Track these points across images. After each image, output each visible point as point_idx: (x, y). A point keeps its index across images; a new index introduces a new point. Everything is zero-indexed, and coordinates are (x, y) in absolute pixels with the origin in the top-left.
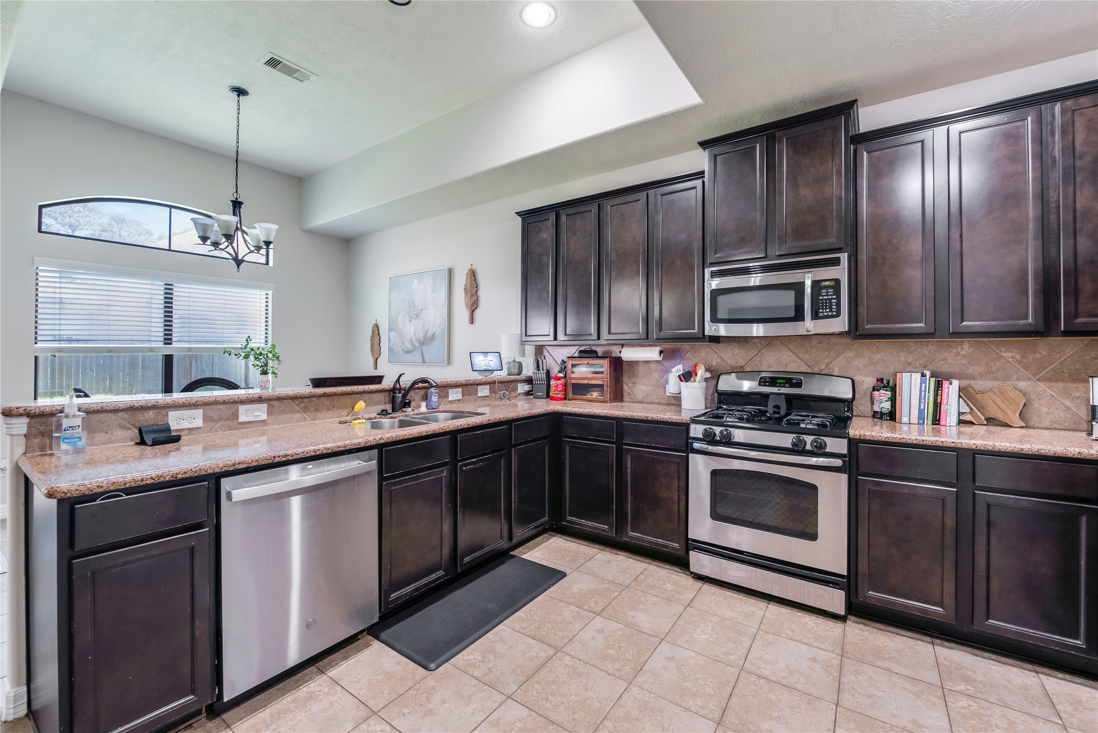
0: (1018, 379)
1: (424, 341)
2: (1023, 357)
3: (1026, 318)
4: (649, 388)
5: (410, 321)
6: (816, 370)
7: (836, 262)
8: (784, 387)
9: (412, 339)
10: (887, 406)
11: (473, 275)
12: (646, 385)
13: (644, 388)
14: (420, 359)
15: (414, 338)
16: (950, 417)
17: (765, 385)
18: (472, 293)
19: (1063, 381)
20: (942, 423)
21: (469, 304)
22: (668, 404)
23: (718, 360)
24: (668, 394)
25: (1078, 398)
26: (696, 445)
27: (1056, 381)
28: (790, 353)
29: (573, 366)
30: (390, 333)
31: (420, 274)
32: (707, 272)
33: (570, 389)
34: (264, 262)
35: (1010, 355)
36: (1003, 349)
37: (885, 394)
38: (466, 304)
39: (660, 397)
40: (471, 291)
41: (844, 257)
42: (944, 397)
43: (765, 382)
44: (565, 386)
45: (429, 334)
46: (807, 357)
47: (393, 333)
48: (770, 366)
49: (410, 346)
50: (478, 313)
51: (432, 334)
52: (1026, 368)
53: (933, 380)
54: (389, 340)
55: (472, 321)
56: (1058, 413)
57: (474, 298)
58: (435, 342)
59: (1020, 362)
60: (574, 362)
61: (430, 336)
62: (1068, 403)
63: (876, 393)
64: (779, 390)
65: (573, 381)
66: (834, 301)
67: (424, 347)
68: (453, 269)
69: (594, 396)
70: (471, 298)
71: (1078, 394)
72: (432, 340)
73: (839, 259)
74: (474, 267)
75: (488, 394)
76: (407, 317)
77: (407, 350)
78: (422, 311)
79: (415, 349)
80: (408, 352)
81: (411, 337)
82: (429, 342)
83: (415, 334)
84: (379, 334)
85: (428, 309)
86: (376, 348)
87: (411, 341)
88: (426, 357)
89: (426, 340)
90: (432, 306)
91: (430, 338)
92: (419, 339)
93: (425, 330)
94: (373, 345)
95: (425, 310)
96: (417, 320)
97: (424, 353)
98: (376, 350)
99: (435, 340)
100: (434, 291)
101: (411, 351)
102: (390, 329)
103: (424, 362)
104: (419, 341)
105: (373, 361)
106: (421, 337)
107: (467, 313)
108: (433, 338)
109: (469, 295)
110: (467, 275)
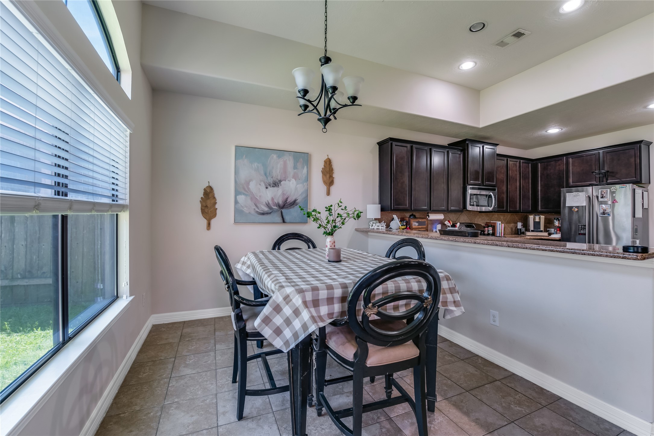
1: (284, 205)
5: (267, 188)
9: (269, 203)
10: (491, 232)
11: (329, 163)
14: (279, 219)
15: (271, 202)
21: (327, 181)
29: (413, 222)
30: (238, 197)
31: (281, 152)
38: (324, 182)
40: (329, 173)
45: (290, 200)
47: (241, 198)
49: (266, 209)
50: (333, 188)
51: (292, 200)
54: (236, 202)
55: (328, 193)
57: (330, 178)
58: (296, 207)
60: (413, 220)
61: (290, 202)
63: (486, 229)
67: (283, 211)
68: (310, 154)
72: (293, 205)
73: (495, 189)
74: (330, 158)
76: (263, 184)
77: (262, 212)
78: (281, 182)
79: (272, 211)
80: (263, 214)
81: (268, 201)
82: (290, 206)
83: (273, 199)
84: (214, 198)
85: (288, 180)
86: (211, 210)
87: (268, 205)
88: (287, 218)
89: (286, 205)
90: (293, 179)
91: (291, 203)
92: (278, 203)
93: (286, 197)
94: (206, 206)
95: (285, 181)
96: (276, 188)
97: (284, 214)
98: (211, 211)
99: (296, 205)
100: (295, 167)
101: (267, 213)
102: (237, 193)
103: (284, 222)
104: (277, 205)
105: (205, 222)
106: (281, 203)
107: (325, 188)
108: (294, 203)
109: (328, 176)
110: (325, 162)
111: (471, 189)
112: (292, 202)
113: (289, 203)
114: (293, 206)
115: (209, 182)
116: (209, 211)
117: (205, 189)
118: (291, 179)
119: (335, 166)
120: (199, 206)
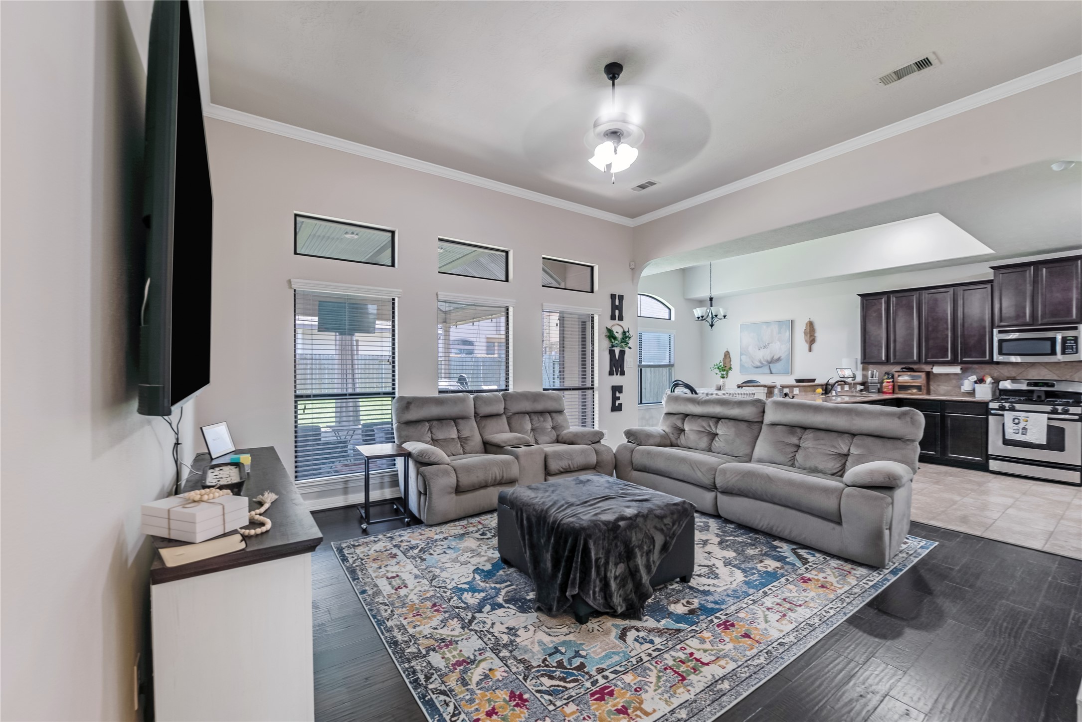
1: (771, 361)
4: (949, 388)
5: (759, 349)
6: (1063, 379)
8: (1043, 387)
9: (760, 360)
11: (811, 325)
12: (947, 386)
13: (945, 388)
14: (767, 371)
15: (762, 359)
17: (1031, 386)
21: (809, 340)
22: (963, 396)
24: (962, 391)
26: (993, 412)
28: (1046, 370)
29: (899, 376)
30: (741, 357)
31: (769, 323)
32: (995, 331)
33: (897, 388)
34: (668, 318)
38: (806, 341)
39: (958, 391)
43: (1031, 384)
44: (893, 386)
45: (776, 357)
46: (1058, 372)
47: (743, 357)
48: (1033, 377)
49: (759, 364)
54: (741, 360)
55: (810, 350)
57: (812, 338)
64: (1040, 388)
65: (899, 384)
66: (1073, 346)
67: (771, 365)
68: (794, 321)
69: (914, 392)
72: (777, 360)
73: (1076, 328)
74: (811, 320)
76: (757, 347)
78: (769, 344)
79: (763, 366)
80: (757, 367)
82: (775, 362)
83: (763, 357)
84: (730, 357)
85: (774, 343)
87: (760, 362)
88: (773, 371)
89: (773, 360)
90: (779, 341)
93: (772, 355)
94: (726, 363)
95: (772, 343)
96: (765, 349)
97: (771, 368)
99: (781, 361)
100: (780, 333)
101: (760, 367)
102: (741, 354)
103: (771, 373)
104: (765, 361)
106: (769, 359)
107: (807, 346)
108: (779, 360)
109: (809, 336)
110: (807, 324)
111: (1000, 332)
113: (775, 360)
114: (778, 362)
115: (727, 349)
117: (724, 353)
118: (777, 341)
119: (817, 327)
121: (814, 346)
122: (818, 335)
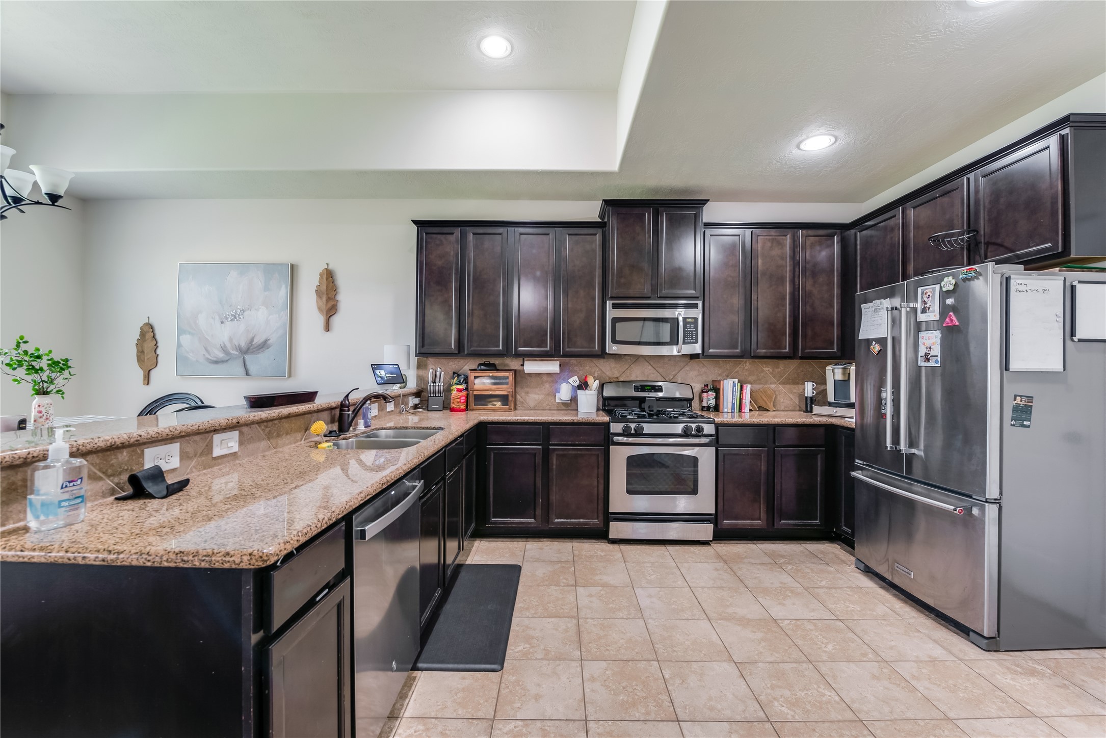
0: (771, 384)
1: (248, 349)
2: (773, 370)
3: (786, 349)
4: (541, 397)
5: (222, 323)
7: (695, 306)
8: (651, 392)
9: (225, 345)
10: (712, 402)
11: (329, 277)
12: (538, 394)
13: (536, 396)
14: (240, 371)
15: (228, 345)
16: (747, 407)
17: (638, 391)
18: (330, 296)
19: (789, 384)
20: (743, 411)
21: (324, 308)
22: (558, 410)
23: (599, 372)
24: (558, 401)
25: (795, 393)
26: (616, 439)
27: (786, 384)
28: (650, 367)
29: (475, 378)
30: (181, 337)
31: (243, 267)
32: (608, 304)
33: (471, 399)
35: (767, 369)
36: (764, 366)
37: (712, 395)
38: (320, 309)
39: (551, 404)
40: (327, 294)
41: (700, 303)
42: (744, 395)
43: (638, 389)
44: (467, 397)
45: (258, 340)
46: (661, 370)
47: (186, 339)
48: (637, 377)
49: (221, 355)
51: (262, 340)
52: (774, 377)
53: (739, 384)
54: (179, 345)
55: (327, 328)
56: (788, 402)
57: (331, 303)
58: (267, 350)
59: (772, 373)
60: (477, 375)
61: (257, 344)
62: (791, 396)
63: (705, 394)
64: (649, 394)
65: (475, 393)
66: (694, 332)
67: (247, 357)
68: (297, 266)
69: (497, 406)
70: (327, 301)
71: (795, 391)
72: (262, 347)
73: (697, 304)
74: (330, 267)
75: (393, 409)
76: (217, 317)
77: (215, 359)
78: (244, 312)
79: (230, 358)
80: (216, 362)
81: (224, 343)
82: (257, 350)
83: (231, 340)
84: (153, 339)
85: (256, 309)
86: (148, 357)
87: (224, 349)
88: (252, 369)
89: (251, 348)
90: (263, 307)
91: (260, 345)
92: (239, 346)
93: (251, 335)
94: (143, 352)
95: (250, 310)
96: (235, 322)
97: (248, 363)
98: (148, 359)
99: (268, 349)
100: (266, 288)
101: (223, 362)
102: (182, 331)
103: (247, 374)
104: (238, 348)
105: (140, 373)
106: (243, 344)
107: (320, 320)
108: (264, 345)
109: (324, 299)
110: (321, 275)
111: (615, 306)
112: (262, 343)
113: (255, 346)
114: (262, 350)
115: (148, 317)
116: (146, 358)
117: (141, 328)
118: (260, 307)
119: (342, 281)
120: (134, 351)
121: (336, 320)
122: (344, 298)
